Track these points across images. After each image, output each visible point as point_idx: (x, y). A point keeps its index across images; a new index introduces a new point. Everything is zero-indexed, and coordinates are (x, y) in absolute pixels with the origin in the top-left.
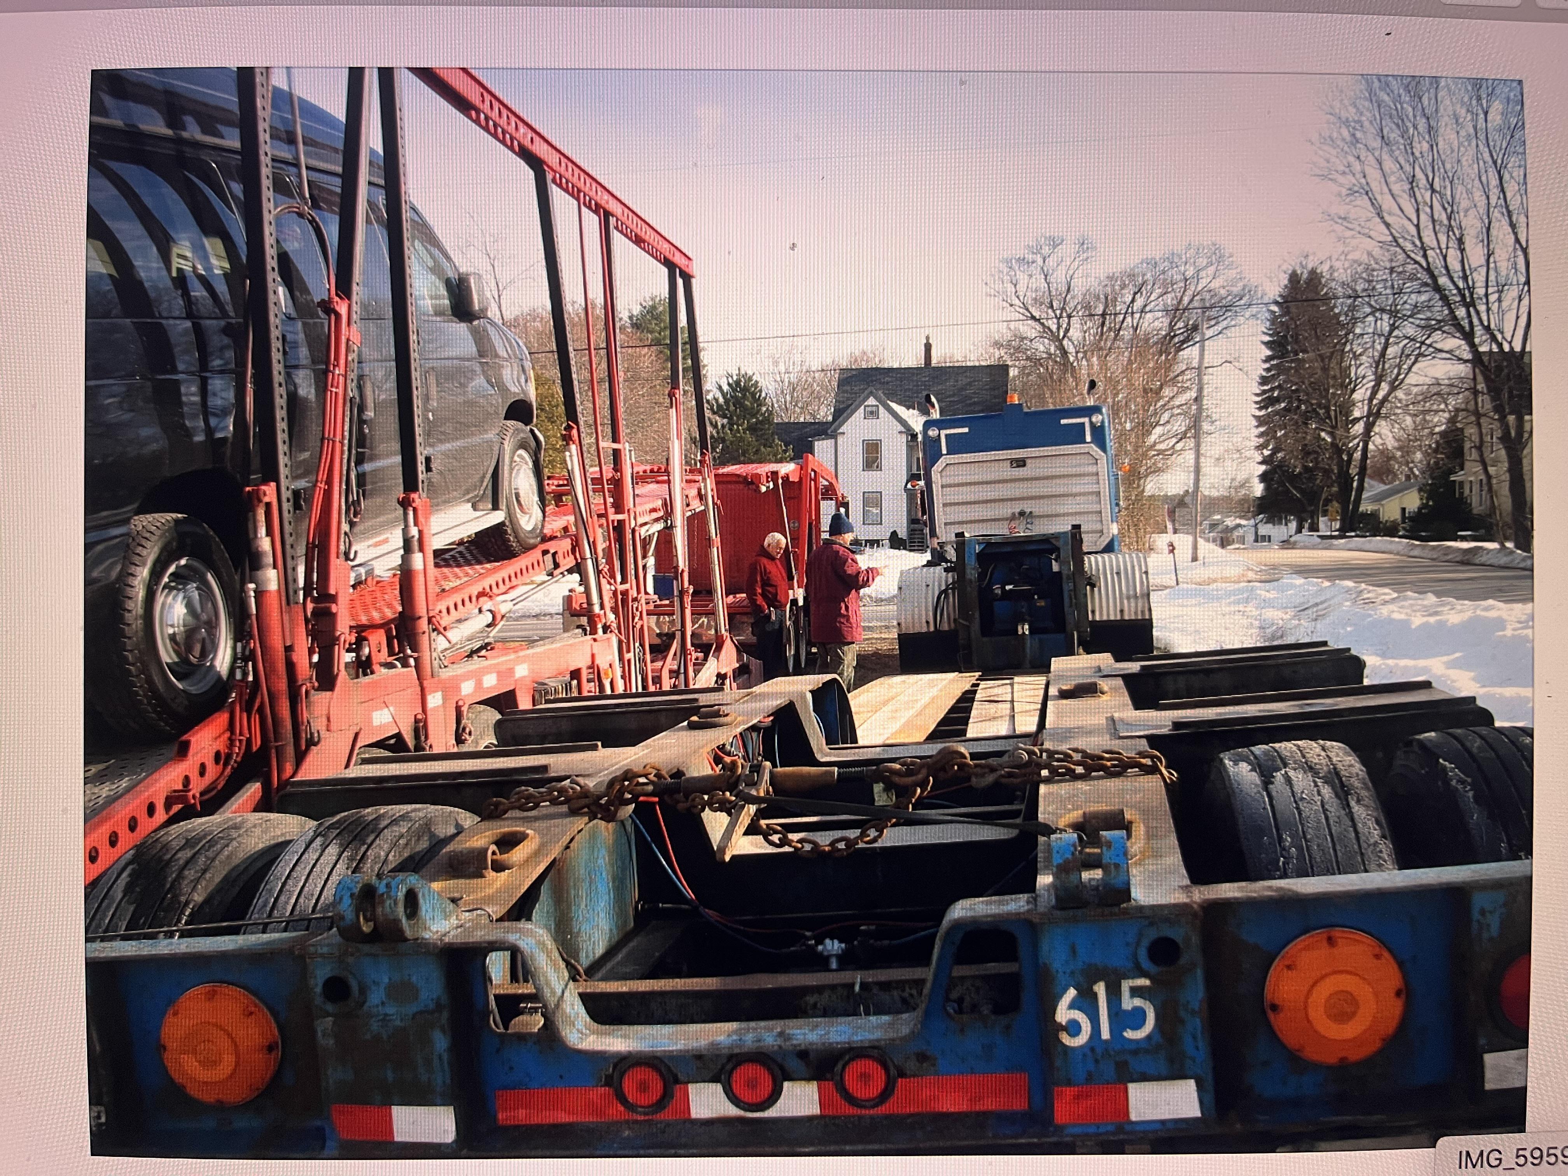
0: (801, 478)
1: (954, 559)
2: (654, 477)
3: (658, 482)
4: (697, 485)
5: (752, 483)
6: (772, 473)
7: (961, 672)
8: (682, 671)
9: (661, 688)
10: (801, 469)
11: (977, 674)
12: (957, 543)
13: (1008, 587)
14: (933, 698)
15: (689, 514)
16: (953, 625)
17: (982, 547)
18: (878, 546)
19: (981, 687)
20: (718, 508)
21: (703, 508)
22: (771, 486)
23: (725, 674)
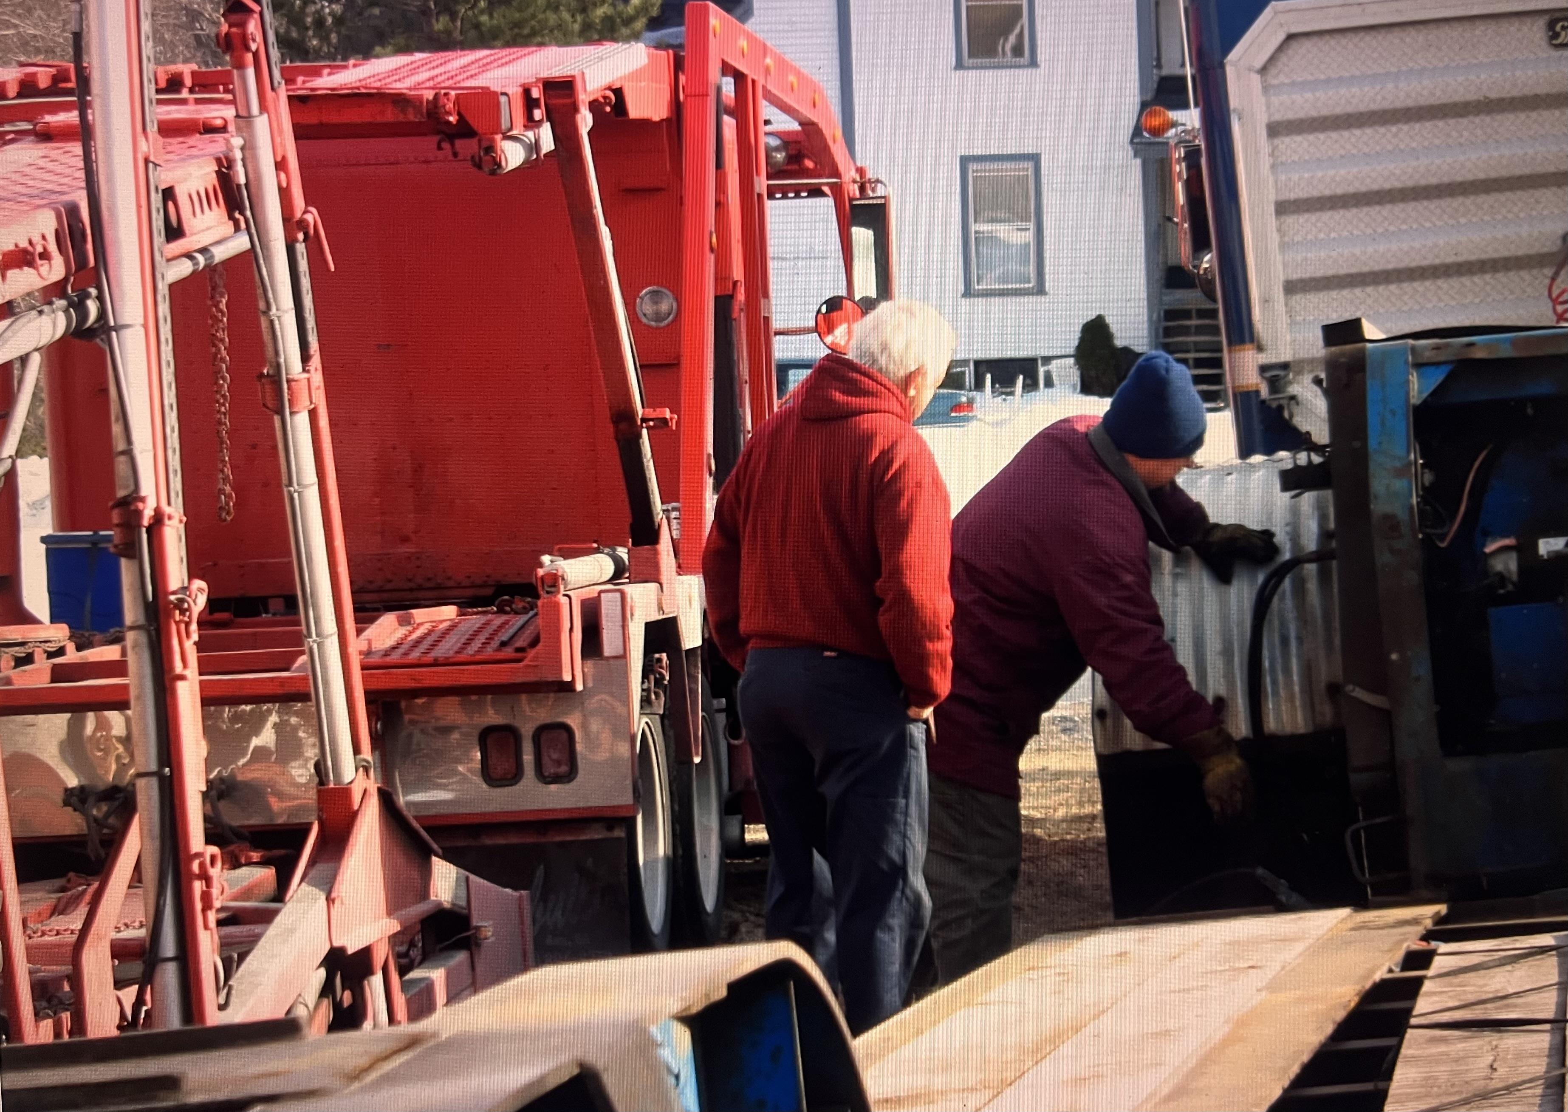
0: (676, 106)
1: (1321, 434)
2: (30, 113)
3: (46, 136)
4: (216, 145)
5: (464, 130)
6: (549, 85)
7: (1361, 903)
8: (169, 946)
9: (79, 1023)
10: (678, 65)
11: (1428, 913)
12: (1331, 365)
13: (1547, 546)
14: (1241, 1023)
15: (184, 268)
16: (1327, 712)
17: (1437, 377)
18: (1031, 385)
19: (1439, 964)
20: (313, 242)
21: (241, 243)
22: (547, 143)
23: (366, 953)
